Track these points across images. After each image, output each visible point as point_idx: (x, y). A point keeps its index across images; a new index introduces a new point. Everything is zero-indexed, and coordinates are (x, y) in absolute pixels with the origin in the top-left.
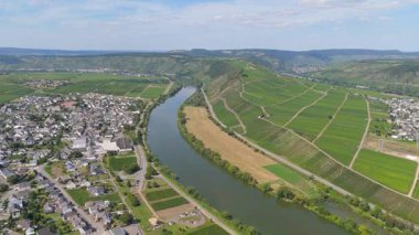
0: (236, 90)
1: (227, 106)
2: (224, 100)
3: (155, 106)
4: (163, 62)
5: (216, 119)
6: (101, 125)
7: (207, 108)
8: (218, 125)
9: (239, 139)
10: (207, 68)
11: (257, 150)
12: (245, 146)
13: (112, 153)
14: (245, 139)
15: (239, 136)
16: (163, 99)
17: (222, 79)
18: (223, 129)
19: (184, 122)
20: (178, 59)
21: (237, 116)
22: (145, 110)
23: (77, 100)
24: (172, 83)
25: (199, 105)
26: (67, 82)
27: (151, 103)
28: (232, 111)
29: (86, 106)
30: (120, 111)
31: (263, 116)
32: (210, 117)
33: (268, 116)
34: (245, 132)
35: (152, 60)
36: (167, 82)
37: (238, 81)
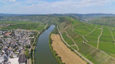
0: (70, 28)
2: (66, 32)
3: (41, 34)
5: (64, 41)
7: (60, 35)
8: (65, 44)
9: (77, 54)
10: (58, 19)
12: (81, 59)
14: (80, 55)
15: (76, 51)
16: (44, 31)
17: (64, 23)
18: (68, 47)
19: (51, 43)
20: (49, 16)
21: (72, 40)
22: (36, 36)
23: (12, 32)
24: (47, 24)
25: (57, 33)
26: (12, 24)
27: (39, 33)
28: (70, 37)
29: (14, 35)
30: (27, 37)
31: (85, 41)
32: (62, 40)
33: (87, 41)
34: (78, 49)
35: (41, 17)
36: (46, 24)
37: (70, 25)
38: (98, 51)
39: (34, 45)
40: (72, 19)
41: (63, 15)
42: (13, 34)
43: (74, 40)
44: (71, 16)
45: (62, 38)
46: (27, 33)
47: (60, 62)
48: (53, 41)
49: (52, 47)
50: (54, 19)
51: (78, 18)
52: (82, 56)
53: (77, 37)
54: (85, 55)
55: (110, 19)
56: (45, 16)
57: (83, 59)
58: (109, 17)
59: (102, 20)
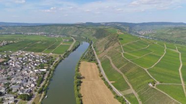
0: (118, 50)
1: (112, 64)
2: (109, 58)
4: (71, 29)
7: (97, 64)
10: (94, 32)
20: (79, 27)
21: (124, 76)
22: (51, 67)
24: (75, 41)
27: (58, 59)
35: (65, 28)
37: (117, 43)
40: (119, 33)
41: (103, 25)
45: (103, 72)
48: (84, 78)
50: (88, 31)
53: (133, 70)
56: (72, 27)
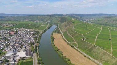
0: (71, 27)
1: (68, 34)
2: (67, 31)
3: (43, 33)
4: (46, 18)
5: (65, 39)
6: (22, 43)
7: (61, 34)
8: (66, 42)
9: (76, 49)
10: (60, 19)
11: (85, 57)
12: (79, 54)
13: (23, 59)
14: (79, 50)
15: (76, 47)
16: (46, 30)
17: (65, 23)
18: (69, 44)
19: (53, 40)
20: (51, 17)
21: (73, 38)
23: (16, 31)
24: (49, 24)
25: (58, 33)
26: (15, 24)
28: (71, 36)
29: (19, 34)
30: (30, 35)
31: (84, 39)
32: (63, 38)
33: (86, 39)
34: (78, 46)
35: (43, 17)
36: (47, 24)
37: (71, 24)
38: (95, 47)
39: (37, 43)
40: (73, 19)
41: (65, 16)
42: (17, 33)
43: (75, 38)
44: (72, 16)
45: (64, 37)
46: (30, 32)
47: (61, 56)
48: (55, 39)
49: (54, 44)
50: (56, 19)
51: (80, 18)
52: (81, 51)
53: (77, 35)
54: (83, 50)
55: (111, 19)
56: (47, 17)
57: (81, 54)
58: (110, 18)
59: (103, 20)
